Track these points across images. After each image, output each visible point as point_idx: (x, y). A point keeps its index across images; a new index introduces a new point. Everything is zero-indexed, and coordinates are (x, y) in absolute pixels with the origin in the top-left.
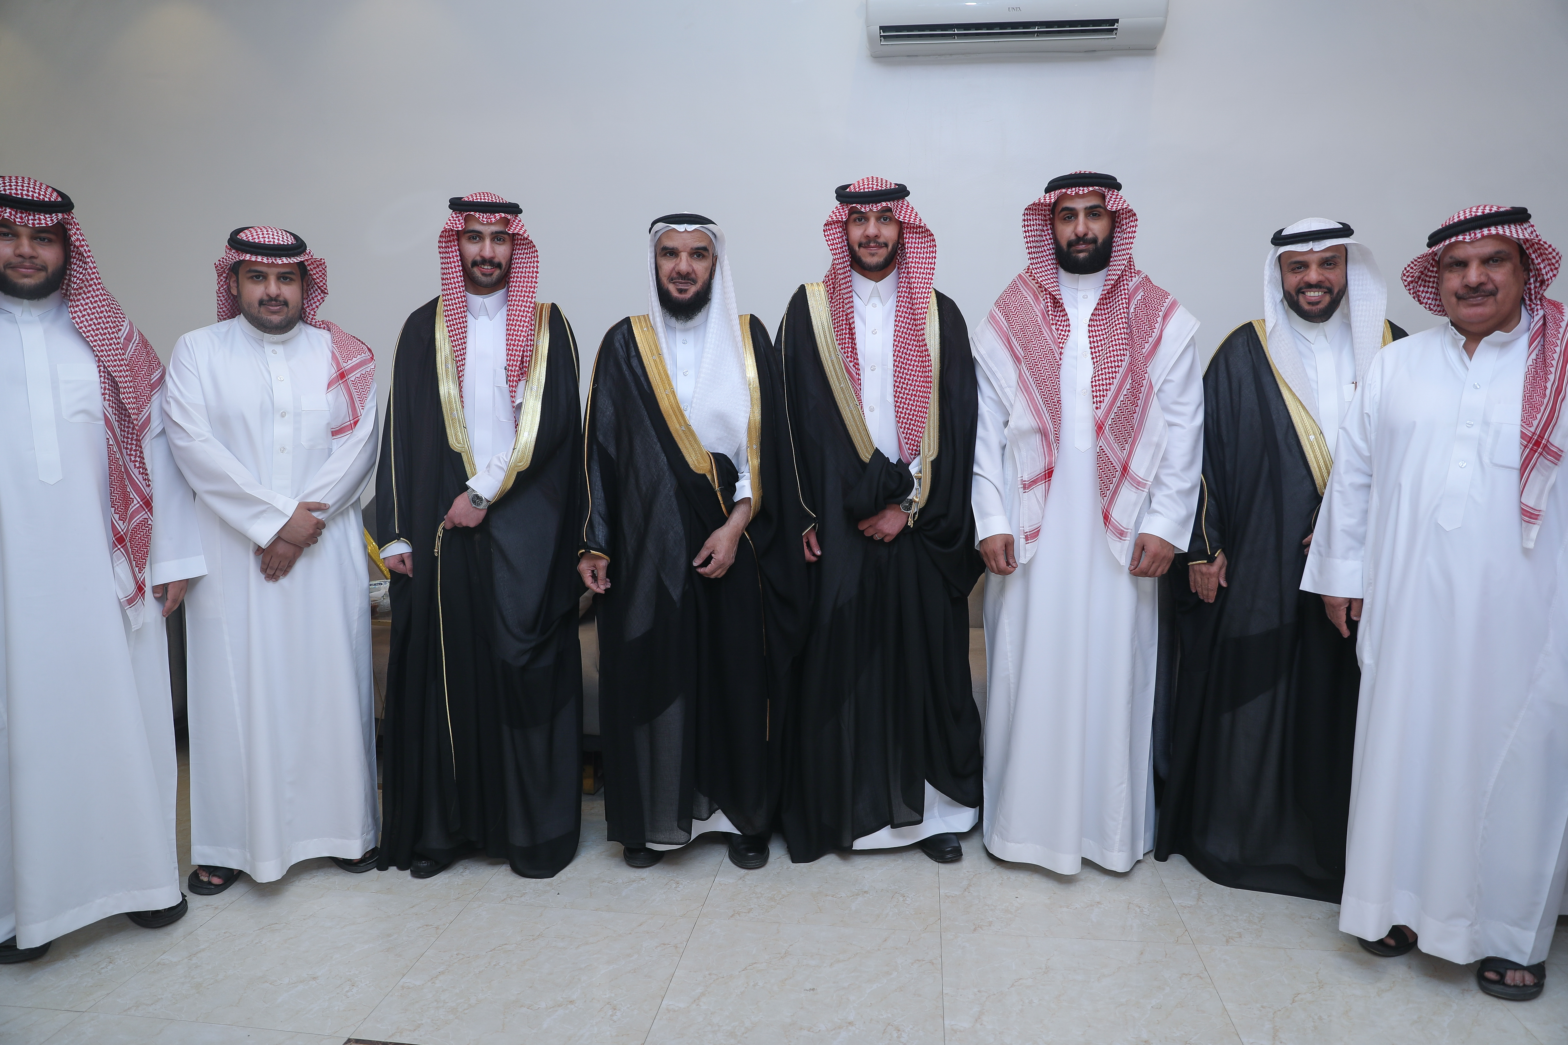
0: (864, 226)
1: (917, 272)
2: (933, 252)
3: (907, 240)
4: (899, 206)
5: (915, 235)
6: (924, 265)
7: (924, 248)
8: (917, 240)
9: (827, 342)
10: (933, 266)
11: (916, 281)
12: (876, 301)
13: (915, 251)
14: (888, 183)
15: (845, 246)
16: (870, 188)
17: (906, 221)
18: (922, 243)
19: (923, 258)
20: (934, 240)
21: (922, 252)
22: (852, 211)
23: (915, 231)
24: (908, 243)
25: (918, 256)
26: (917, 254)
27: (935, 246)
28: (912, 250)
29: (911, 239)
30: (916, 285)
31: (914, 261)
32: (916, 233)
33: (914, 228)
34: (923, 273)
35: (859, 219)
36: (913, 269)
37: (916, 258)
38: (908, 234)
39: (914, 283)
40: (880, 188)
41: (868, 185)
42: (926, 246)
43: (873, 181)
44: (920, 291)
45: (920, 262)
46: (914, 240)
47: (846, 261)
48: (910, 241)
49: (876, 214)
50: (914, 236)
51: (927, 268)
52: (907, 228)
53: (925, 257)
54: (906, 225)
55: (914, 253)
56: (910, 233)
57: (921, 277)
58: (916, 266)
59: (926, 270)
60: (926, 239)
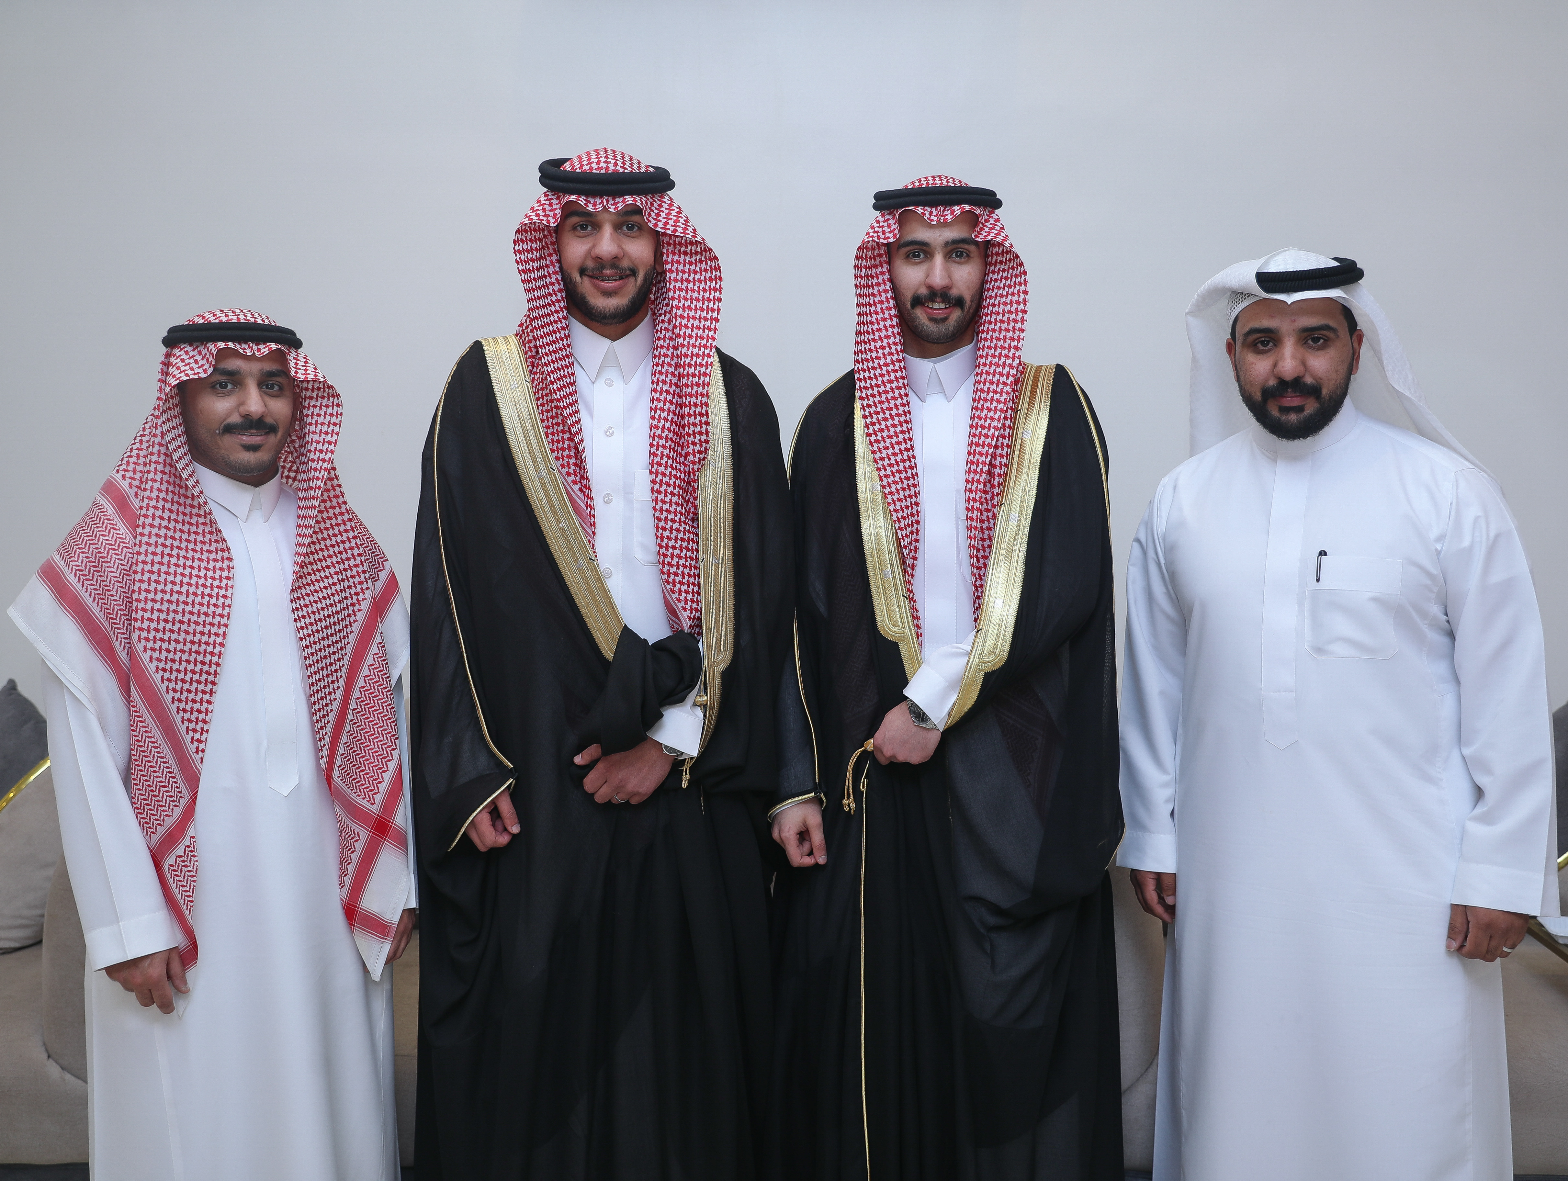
0: (591, 239)
1: (686, 327)
2: (715, 290)
3: (669, 267)
4: (656, 205)
5: (683, 257)
6: (699, 312)
7: (700, 281)
8: (688, 266)
9: (529, 445)
10: (715, 315)
11: (686, 343)
12: (611, 374)
13: (684, 287)
14: (635, 161)
15: (555, 273)
16: (601, 168)
17: (669, 232)
18: (695, 272)
19: (697, 300)
20: (718, 268)
21: (696, 288)
22: (569, 211)
23: (683, 249)
24: (671, 271)
25: (688, 297)
26: (687, 293)
27: (721, 279)
28: (678, 284)
29: (675, 265)
30: (684, 350)
31: (681, 305)
32: (685, 253)
33: (680, 244)
34: (698, 328)
35: (581, 226)
36: (679, 320)
37: (685, 299)
38: (671, 256)
39: (682, 346)
40: (621, 170)
41: (598, 163)
42: (702, 278)
43: (606, 157)
44: (693, 363)
45: (693, 306)
46: (681, 267)
47: (558, 301)
48: (674, 269)
49: (614, 217)
50: (681, 260)
51: (706, 319)
52: (669, 244)
53: (700, 297)
54: (666, 239)
55: (681, 289)
56: (674, 253)
57: (694, 334)
58: (685, 315)
59: (703, 322)
60: (703, 266)
